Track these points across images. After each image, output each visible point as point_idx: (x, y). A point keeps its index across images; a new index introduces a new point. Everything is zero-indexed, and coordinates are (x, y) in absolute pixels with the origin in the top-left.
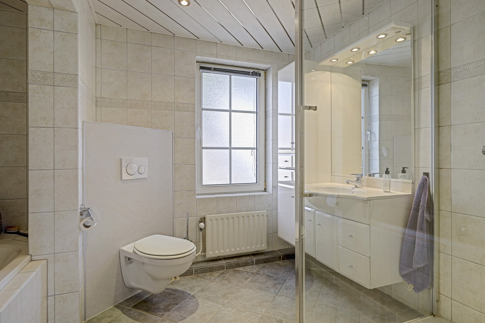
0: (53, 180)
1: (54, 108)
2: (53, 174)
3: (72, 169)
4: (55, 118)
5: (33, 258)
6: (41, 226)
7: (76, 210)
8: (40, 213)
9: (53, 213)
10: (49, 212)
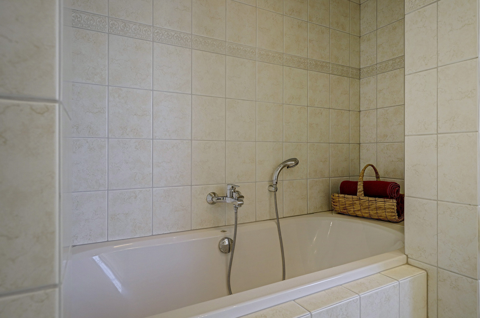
0: (436, 151)
1: (437, 37)
2: (436, 141)
3: (466, 132)
4: (438, 52)
5: (410, 261)
6: (420, 218)
7: (474, 205)
8: (418, 199)
9: (436, 202)
10: (431, 200)
